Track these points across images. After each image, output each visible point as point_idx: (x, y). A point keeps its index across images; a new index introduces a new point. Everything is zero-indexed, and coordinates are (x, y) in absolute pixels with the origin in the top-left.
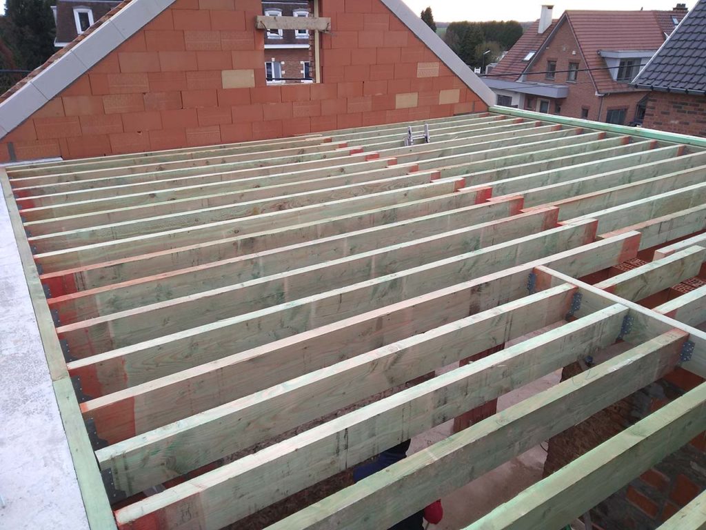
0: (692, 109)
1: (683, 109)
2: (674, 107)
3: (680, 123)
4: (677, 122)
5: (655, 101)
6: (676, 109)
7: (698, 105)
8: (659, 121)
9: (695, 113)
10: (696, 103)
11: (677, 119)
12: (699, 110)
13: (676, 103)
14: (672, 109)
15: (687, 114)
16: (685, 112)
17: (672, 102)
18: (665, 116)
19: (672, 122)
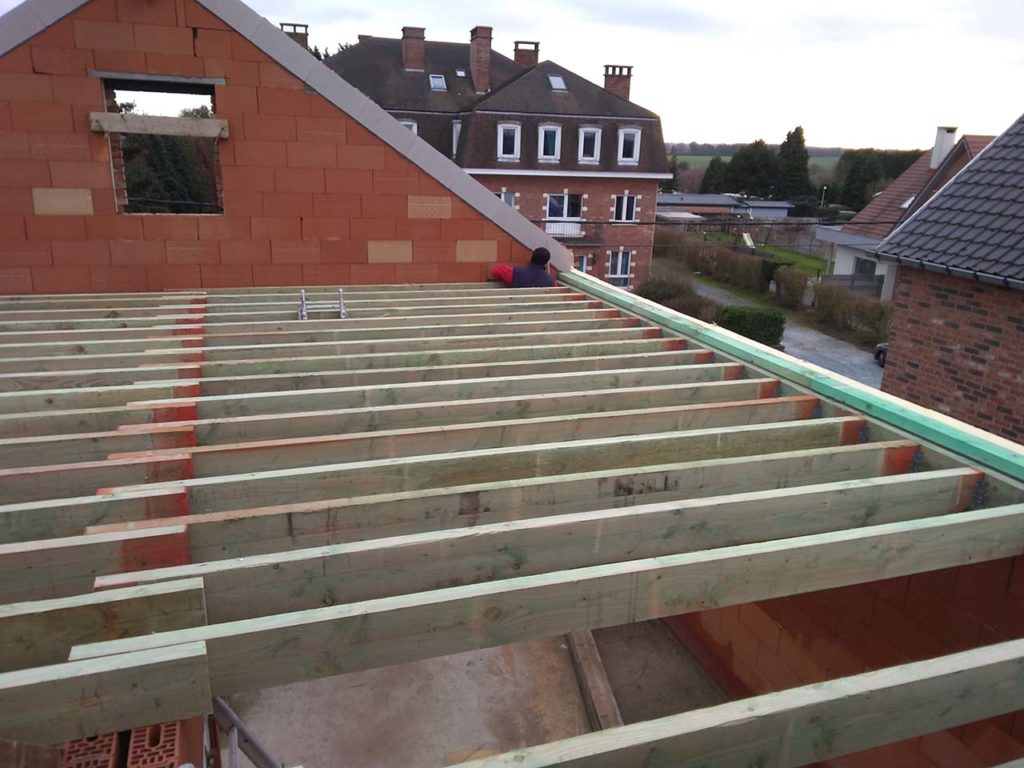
0: (963, 301)
1: (950, 300)
2: (938, 296)
3: (947, 324)
4: (941, 322)
5: (909, 282)
6: (940, 300)
7: (972, 296)
8: (915, 318)
9: (968, 309)
10: (969, 292)
11: (941, 316)
12: (975, 304)
13: (940, 289)
14: (933, 300)
15: (955, 309)
16: (952, 306)
17: (935, 288)
18: (925, 310)
19: (935, 321)
